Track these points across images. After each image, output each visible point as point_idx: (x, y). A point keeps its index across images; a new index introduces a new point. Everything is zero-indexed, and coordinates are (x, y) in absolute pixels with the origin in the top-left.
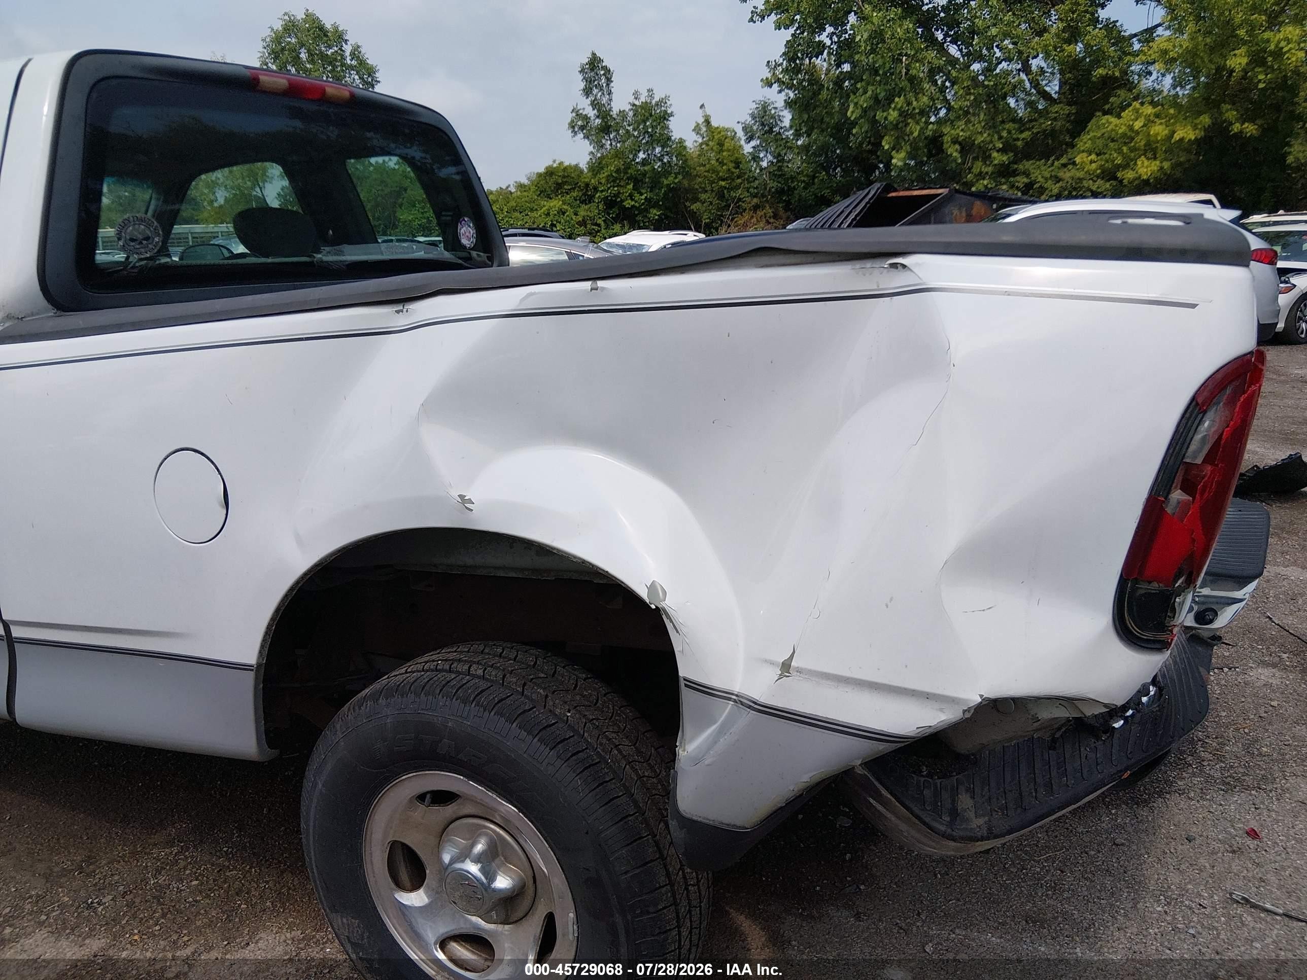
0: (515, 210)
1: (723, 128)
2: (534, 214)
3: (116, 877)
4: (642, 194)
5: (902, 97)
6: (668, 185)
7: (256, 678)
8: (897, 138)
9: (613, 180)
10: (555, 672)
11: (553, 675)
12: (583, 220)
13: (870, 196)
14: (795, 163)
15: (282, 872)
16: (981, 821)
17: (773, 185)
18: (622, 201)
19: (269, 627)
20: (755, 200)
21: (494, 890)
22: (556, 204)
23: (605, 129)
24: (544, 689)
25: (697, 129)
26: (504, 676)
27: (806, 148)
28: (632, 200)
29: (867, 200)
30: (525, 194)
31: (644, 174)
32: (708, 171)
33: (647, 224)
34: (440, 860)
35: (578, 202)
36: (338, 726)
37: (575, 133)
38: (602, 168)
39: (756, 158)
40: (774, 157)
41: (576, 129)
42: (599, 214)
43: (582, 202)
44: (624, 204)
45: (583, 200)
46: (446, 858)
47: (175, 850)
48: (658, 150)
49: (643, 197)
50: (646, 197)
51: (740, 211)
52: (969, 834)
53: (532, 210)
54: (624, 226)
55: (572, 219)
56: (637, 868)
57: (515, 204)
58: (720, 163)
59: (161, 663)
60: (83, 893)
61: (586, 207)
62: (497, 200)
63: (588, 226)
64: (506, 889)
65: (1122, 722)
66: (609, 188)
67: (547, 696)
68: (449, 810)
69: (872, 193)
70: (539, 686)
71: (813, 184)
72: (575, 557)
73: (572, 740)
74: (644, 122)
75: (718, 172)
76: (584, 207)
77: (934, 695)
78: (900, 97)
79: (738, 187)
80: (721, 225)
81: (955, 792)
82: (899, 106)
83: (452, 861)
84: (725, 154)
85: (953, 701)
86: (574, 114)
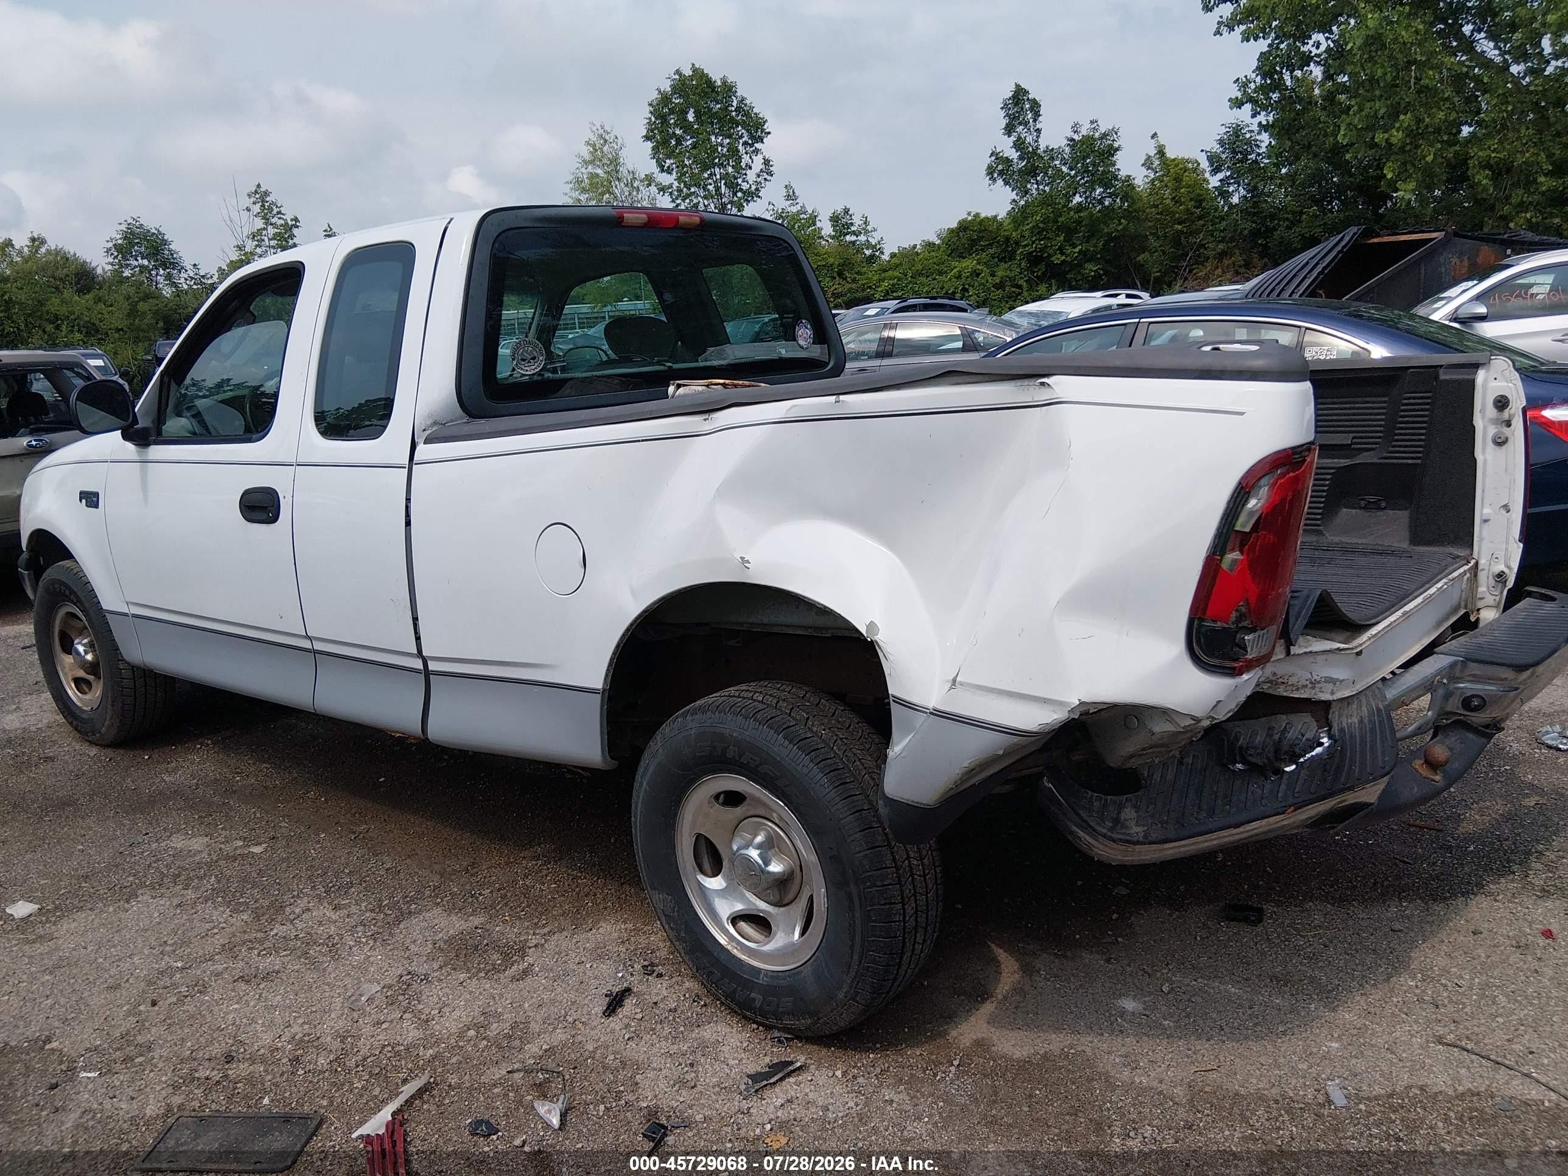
0: (921, 274)
1: (1183, 159)
2: (943, 278)
3: (494, 878)
4: (1074, 246)
5: (1409, 115)
6: (1109, 234)
7: (602, 700)
8: (1404, 164)
9: (1038, 231)
10: (819, 703)
11: (817, 705)
12: (1001, 282)
13: (1343, 243)
14: (1279, 196)
15: (622, 884)
16: (1139, 829)
17: (1247, 226)
18: (1050, 256)
19: (611, 660)
20: (1221, 246)
21: (769, 873)
22: (969, 264)
23: (1031, 172)
24: (807, 713)
25: (1148, 164)
26: (778, 702)
27: (1291, 177)
28: (1062, 253)
29: (1339, 248)
30: (933, 254)
31: (1079, 222)
32: (1161, 213)
33: (1081, 282)
34: (731, 848)
35: (996, 260)
36: (658, 738)
37: (994, 180)
38: (1026, 218)
39: (1225, 195)
40: (1248, 192)
41: (996, 175)
42: (1021, 273)
43: (1000, 260)
44: (1053, 259)
45: (1003, 258)
46: (735, 848)
47: (540, 862)
48: (1099, 190)
49: (1077, 250)
50: (1081, 250)
51: (1199, 261)
52: (1128, 838)
53: (941, 273)
54: (1051, 285)
55: (987, 281)
56: (868, 849)
57: (920, 268)
58: (1176, 202)
59: (536, 689)
60: (468, 887)
61: (1006, 266)
62: (901, 264)
63: (1007, 289)
64: (779, 873)
65: (1294, 767)
66: (1034, 242)
67: (808, 718)
68: (738, 811)
69: (1347, 239)
70: (803, 711)
71: (1300, 221)
72: (819, 604)
73: (823, 750)
74: (1084, 159)
75: (1174, 213)
76: (1003, 265)
77: (1049, 699)
78: (1405, 114)
79: (1197, 232)
80: (1175, 279)
81: (1121, 807)
82: (1406, 125)
83: (738, 849)
84: (1182, 190)
85: (1061, 704)
86: (993, 158)
